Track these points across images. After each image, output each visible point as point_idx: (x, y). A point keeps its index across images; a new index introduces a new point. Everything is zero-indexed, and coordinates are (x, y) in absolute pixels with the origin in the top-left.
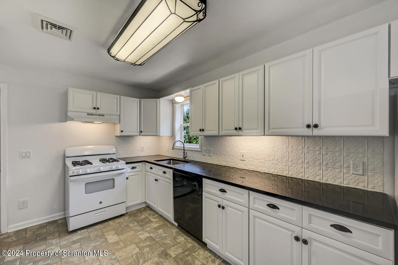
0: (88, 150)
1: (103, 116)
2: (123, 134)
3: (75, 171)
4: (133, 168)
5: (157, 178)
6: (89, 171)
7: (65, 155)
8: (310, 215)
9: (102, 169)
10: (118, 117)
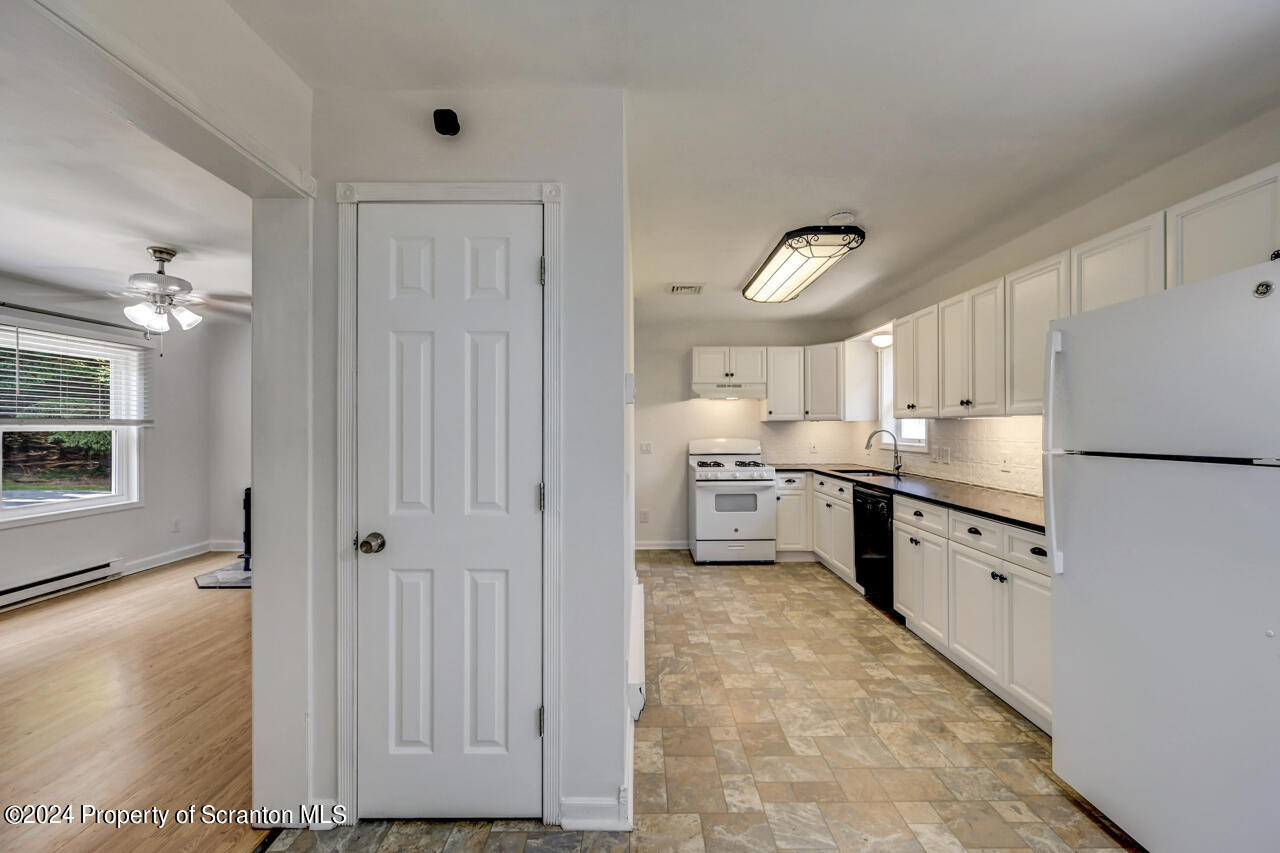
0: (720, 444)
1: (740, 386)
2: (773, 417)
3: (703, 474)
4: (789, 481)
5: (831, 500)
6: (720, 477)
7: (688, 451)
8: (1011, 539)
9: (739, 476)
10: (764, 387)
